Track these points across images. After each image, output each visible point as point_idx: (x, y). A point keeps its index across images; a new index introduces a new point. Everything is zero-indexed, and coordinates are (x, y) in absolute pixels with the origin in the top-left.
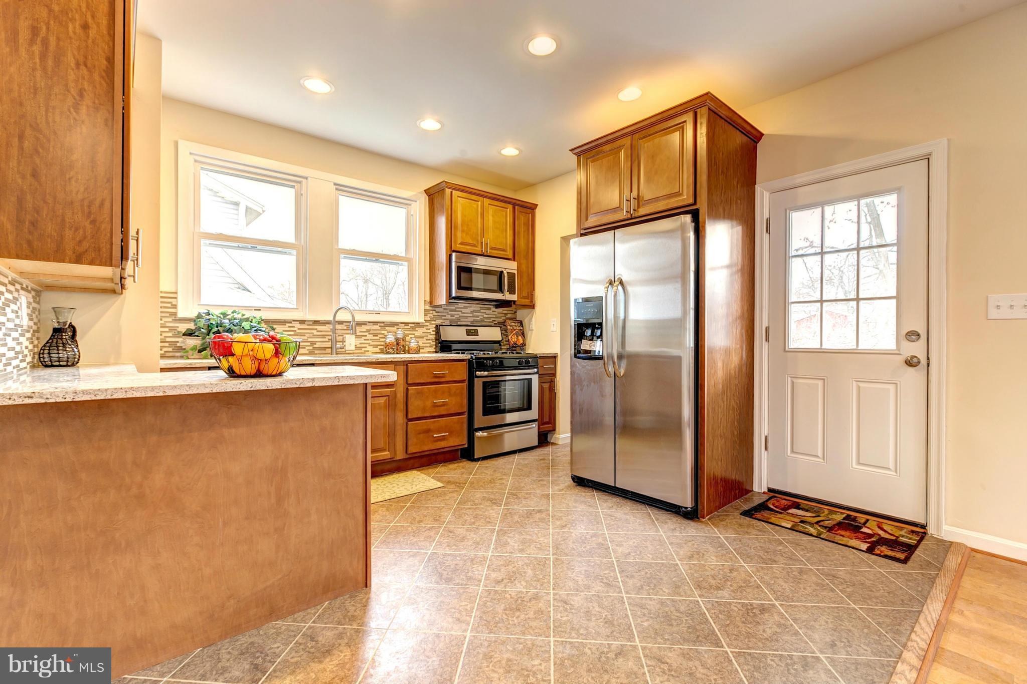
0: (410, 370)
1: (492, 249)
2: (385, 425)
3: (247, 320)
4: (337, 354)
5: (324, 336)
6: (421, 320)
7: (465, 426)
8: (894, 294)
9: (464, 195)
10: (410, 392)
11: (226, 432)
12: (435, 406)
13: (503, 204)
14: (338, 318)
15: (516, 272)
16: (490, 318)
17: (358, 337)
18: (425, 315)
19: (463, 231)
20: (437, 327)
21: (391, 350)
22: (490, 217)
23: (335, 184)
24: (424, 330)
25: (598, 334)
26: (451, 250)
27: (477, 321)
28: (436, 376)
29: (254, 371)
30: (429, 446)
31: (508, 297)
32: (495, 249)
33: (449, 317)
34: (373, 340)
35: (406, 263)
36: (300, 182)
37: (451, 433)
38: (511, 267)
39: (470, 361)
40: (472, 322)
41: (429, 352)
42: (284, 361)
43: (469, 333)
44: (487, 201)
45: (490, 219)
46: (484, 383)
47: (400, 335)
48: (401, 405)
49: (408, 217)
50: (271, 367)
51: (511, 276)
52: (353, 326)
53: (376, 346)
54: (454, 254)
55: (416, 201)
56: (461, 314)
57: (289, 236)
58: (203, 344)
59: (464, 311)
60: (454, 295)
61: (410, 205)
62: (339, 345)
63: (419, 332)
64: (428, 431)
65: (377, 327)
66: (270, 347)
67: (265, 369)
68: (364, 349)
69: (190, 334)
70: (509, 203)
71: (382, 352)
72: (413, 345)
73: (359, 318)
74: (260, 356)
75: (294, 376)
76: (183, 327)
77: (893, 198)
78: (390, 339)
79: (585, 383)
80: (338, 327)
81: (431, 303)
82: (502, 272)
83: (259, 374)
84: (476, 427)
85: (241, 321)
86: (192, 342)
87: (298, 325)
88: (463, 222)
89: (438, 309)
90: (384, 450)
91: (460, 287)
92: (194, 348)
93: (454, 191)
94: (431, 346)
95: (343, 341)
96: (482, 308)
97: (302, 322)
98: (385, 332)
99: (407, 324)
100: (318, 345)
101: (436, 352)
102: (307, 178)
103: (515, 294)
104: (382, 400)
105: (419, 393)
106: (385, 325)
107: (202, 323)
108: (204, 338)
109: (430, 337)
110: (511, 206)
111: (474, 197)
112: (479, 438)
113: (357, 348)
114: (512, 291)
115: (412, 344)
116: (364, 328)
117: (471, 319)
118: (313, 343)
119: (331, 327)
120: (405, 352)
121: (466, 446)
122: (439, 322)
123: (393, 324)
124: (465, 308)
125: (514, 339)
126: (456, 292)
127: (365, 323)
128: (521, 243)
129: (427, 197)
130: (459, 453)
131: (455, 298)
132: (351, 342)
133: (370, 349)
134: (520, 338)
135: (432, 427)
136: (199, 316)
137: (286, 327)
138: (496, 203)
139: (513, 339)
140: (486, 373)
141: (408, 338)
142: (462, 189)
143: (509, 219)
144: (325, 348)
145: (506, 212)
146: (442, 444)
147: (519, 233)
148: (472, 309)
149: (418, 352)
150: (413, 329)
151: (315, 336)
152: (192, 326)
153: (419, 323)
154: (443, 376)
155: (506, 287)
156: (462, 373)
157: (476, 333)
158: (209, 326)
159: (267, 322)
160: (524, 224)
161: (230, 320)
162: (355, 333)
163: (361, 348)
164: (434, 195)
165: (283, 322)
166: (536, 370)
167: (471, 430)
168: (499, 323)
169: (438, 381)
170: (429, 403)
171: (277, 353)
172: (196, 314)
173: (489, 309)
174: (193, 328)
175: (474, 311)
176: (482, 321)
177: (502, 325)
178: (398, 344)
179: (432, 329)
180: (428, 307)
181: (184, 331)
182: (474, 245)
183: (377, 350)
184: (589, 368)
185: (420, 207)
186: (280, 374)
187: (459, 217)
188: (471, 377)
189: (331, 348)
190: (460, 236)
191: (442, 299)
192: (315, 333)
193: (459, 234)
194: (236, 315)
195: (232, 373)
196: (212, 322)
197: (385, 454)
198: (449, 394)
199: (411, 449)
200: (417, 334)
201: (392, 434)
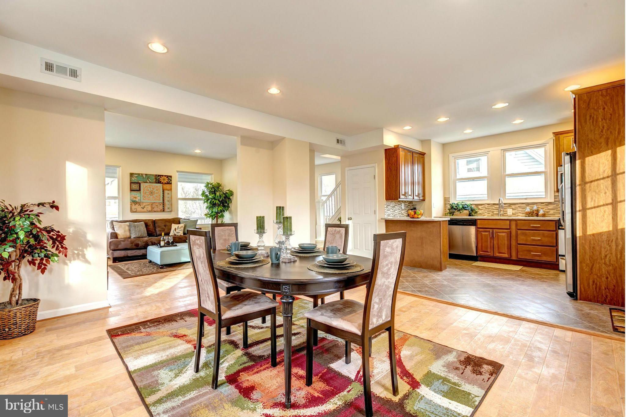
2: (506, 244)
5: (497, 209)
6: (553, 201)
10: (519, 233)
14: (505, 202)
17: (513, 209)
18: (555, 198)
21: (528, 215)
23: (502, 149)
24: (555, 206)
28: (533, 227)
34: (522, 211)
35: (543, 175)
36: (488, 153)
37: (544, 254)
39: (558, 222)
47: (536, 208)
48: (514, 237)
52: (512, 205)
53: (523, 214)
57: (485, 174)
61: (546, 145)
62: (504, 213)
63: (551, 207)
64: (529, 251)
65: (524, 205)
68: (517, 215)
78: (528, 210)
80: (504, 205)
87: (487, 206)
90: (505, 254)
95: (506, 211)
97: (488, 204)
98: (527, 207)
99: (543, 203)
100: (495, 213)
102: (489, 151)
105: (523, 234)
106: (528, 204)
113: (513, 214)
115: (541, 213)
116: (517, 206)
118: (493, 212)
119: (500, 205)
121: (557, 263)
123: (533, 204)
127: (517, 204)
132: (510, 211)
133: (520, 214)
137: (483, 206)
144: (497, 214)
151: (494, 209)
153: (551, 203)
156: (553, 227)
159: (476, 205)
162: (511, 208)
163: (515, 214)
165: (481, 205)
170: (530, 239)
178: (533, 212)
180: (556, 194)
187: (565, 148)
192: (494, 208)
197: (506, 256)
198: (543, 235)
199: (520, 257)
200: (549, 208)
201: (510, 248)
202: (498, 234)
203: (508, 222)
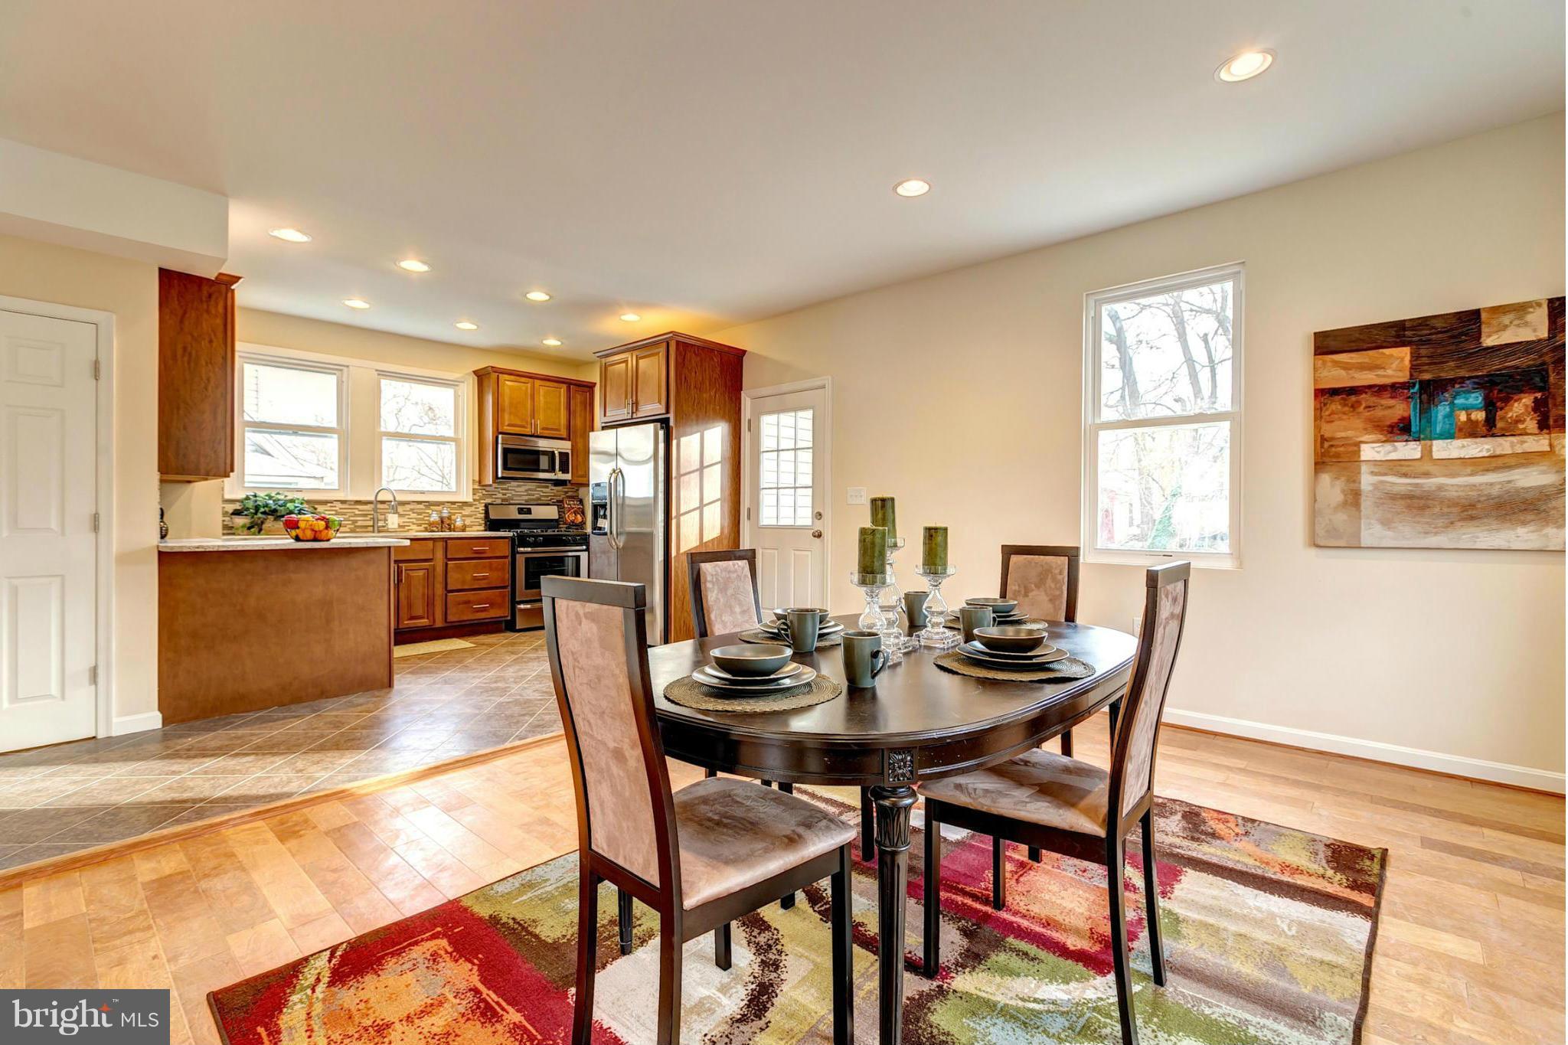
0: (449, 545)
1: (543, 429)
2: (423, 595)
3: (292, 501)
4: (379, 532)
5: (366, 515)
6: (470, 499)
7: (508, 599)
8: (811, 484)
9: (512, 377)
10: (449, 566)
11: (293, 576)
12: (476, 579)
13: (556, 384)
14: (380, 498)
15: (570, 452)
16: (548, 496)
17: (401, 516)
18: (474, 494)
19: (510, 413)
20: (486, 506)
21: (435, 529)
22: (541, 398)
23: (377, 370)
24: (473, 509)
25: (602, 513)
26: (498, 432)
27: (533, 500)
28: (477, 552)
29: (312, 537)
30: (468, 616)
31: (561, 476)
32: (547, 429)
33: (500, 496)
34: (417, 519)
35: (453, 443)
36: (341, 370)
37: (492, 605)
38: (565, 446)
39: (512, 539)
40: (526, 501)
41: (478, 531)
42: (331, 532)
43: (521, 511)
44: (538, 383)
45: (541, 399)
46: (527, 560)
47: (445, 513)
48: (440, 578)
49: (456, 397)
50: (323, 535)
51: (564, 456)
52: (396, 506)
53: (420, 525)
54: (500, 436)
55: (463, 382)
56: (514, 493)
57: (332, 422)
58: (251, 523)
59: (518, 489)
60: (500, 475)
61: (459, 385)
62: (381, 524)
63: (467, 511)
64: (467, 602)
65: (421, 506)
66: (322, 524)
67: (318, 536)
68: (407, 528)
69: (237, 513)
70: (563, 383)
71: (426, 530)
72: (459, 523)
73: (399, 498)
74: (316, 528)
75: (337, 541)
76: (230, 508)
77: (809, 414)
78: (435, 517)
79: (598, 555)
80: (380, 506)
81: (480, 482)
82: (553, 452)
83: (315, 540)
84: (517, 600)
85: (286, 502)
86: (240, 521)
87: (339, 505)
88: (511, 404)
89: (488, 488)
90: (422, 618)
91: (505, 467)
92: (243, 527)
93: (500, 375)
94: (480, 525)
95: (385, 520)
96: (539, 487)
97: (343, 502)
98: (430, 511)
99: (453, 503)
100: (359, 523)
101: (485, 530)
103: (568, 473)
104: (421, 573)
105: (458, 567)
106: (429, 504)
107: (250, 504)
108: (253, 517)
109: (479, 516)
110: (564, 386)
111: (523, 380)
112: (521, 610)
113: (400, 526)
114: (565, 470)
115: (457, 523)
116: (408, 507)
117: (527, 498)
118: (355, 522)
119: (372, 506)
120: (450, 530)
121: (509, 618)
122: (489, 501)
123: (438, 504)
124: (518, 486)
125: (572, 518)
126: (502, 473)
127: (408, 503)
128: (578, 422)
129: (476, 378)
130: (503, 625)
131: (502, 478)
132: (393, 521)
133: (414, 527)
134: (579, 516)
135: (472, 598)
136: (247, 498)
137: (328, 507)
138: (548, 383)
139: (570, 517)
140: (529, 549)
141: (453, 517)
142: (511, 373)
143: (563, 399)
144: (367, 527)
145: (560, 392)
146: (482, 615)
147: (575, 411)
148: (527, 487)
149: (464, 530)
150: (461, 508)
151: (356, 515)
152: (238, 506)
153: (467, 502)
154: (483, 552)
155: (557, 467)
156: (505, 549)
157: (529, 512)
158: (256, 507)
159: (308, 502)
160: (581, 403)
161: (274, 501)
162: (396, 512)
163: (403, 527)
164: (482, 376)
165: (325, 503)
166: (584, 547)
167: (514, 603)
168: (558, 501)
169: (479, 556)
170: (468, 577)
171: (327, 527)
172: (244, 496)
173: (547, 487)
174: (239, 508)
175: (530, 490)
176: (539, 499)
177: (559, 504)
178: (442, 522)
179: (481, 508)
180: (476, 487)
181: (231, 511)
182: (524, 427)
183: (422, 528)
184: (601, 542)
185: (469, 388)
186: (328, 540)
187: (506, 401)
188: (514, 553)
189: (373, 526)
190: (507, 418)
191: (489, 479)
192: (357, 512)
193: (506, 416)
194: (279, 497)
195: (297, 539)
196: (258, 503)
197: (424, 622)
198: (491, 568)
199: (451, 618)
200: (464, 513)
201: (430, 603)
202: (408, 575)
203: (430, 543)
